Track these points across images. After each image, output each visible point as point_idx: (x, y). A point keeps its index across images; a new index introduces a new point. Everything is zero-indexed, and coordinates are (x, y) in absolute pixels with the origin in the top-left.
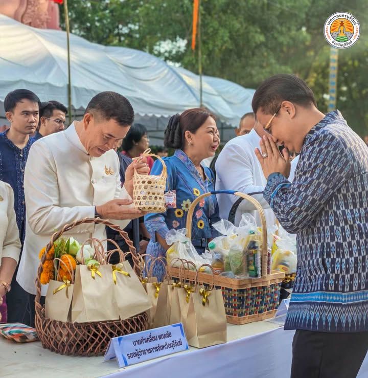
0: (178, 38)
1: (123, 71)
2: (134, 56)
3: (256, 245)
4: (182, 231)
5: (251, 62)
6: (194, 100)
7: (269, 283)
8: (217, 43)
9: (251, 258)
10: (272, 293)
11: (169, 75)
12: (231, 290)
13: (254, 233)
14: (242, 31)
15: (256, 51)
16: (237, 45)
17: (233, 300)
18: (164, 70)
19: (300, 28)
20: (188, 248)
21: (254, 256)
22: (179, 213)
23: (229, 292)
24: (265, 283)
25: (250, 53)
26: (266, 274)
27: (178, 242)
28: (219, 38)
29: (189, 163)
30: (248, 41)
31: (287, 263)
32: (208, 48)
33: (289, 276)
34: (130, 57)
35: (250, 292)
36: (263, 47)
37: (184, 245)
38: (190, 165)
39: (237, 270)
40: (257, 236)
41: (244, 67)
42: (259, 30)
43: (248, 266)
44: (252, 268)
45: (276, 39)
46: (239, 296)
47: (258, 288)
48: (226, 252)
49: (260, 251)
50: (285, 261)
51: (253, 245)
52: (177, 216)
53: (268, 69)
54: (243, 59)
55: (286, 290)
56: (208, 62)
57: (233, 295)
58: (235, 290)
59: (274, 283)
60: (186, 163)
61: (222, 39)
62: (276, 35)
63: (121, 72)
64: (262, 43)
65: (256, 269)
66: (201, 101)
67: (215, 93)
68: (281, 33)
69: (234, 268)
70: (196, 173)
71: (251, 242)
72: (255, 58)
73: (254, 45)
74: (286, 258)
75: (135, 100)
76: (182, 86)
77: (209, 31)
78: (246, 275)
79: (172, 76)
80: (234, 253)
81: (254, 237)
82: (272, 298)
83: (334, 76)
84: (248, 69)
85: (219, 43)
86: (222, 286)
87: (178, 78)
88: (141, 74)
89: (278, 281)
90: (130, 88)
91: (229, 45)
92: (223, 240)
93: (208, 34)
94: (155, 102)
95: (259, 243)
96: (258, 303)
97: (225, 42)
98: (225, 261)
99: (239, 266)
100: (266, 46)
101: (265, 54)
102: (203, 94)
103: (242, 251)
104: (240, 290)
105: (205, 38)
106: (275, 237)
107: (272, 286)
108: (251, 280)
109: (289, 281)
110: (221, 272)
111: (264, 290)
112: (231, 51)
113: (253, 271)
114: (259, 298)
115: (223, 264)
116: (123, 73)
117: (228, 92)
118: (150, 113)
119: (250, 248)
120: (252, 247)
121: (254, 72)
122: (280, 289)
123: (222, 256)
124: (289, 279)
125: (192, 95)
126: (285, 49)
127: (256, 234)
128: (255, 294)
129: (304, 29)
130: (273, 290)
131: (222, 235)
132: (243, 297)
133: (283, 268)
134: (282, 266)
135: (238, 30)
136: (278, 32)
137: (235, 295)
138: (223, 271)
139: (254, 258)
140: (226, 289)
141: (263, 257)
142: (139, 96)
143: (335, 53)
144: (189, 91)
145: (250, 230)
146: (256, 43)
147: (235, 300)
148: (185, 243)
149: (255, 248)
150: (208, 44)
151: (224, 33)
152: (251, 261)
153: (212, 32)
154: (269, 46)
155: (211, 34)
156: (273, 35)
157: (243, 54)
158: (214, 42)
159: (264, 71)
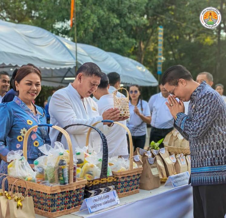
0: (65, 20)
1: (26, 40)
2: (34, 30)
3: (64, 162)
4: (19, 152)
5: (111, 36)
6: (72, 58)
7: (75, 188)
8: (89, 24)
9: (61, 172)
10: (77, 194)
11: (57, 43)
12: (47, 194)
13: (62, 154)
14: (105, 16)
15: (115, 29)
16: (102, 25)
17: (48, 201)
18: (53, 39)
19: (143, 16)
20: (22, 164)
21: (63, 170)
22: (20, 138)
23: (45, 196)
24: (72, 188)
25: (111, 30)
26: (72, 182)
27: (16, 159)
28: (91, 20)
29: (23, 105)
30: (109, 23)
31: (91, 173)
32: (84, 27)
33: (91, 182)
34: (31, 31)
35: (60, 195)
36: (119, 26)
37: (20, 161)
38: (24, 106)
39: (51, 180)
40: (65, 156)
41: (107, 39)
42: (116, 16)
43: (59, 177)
44: (62, 178)
45: (126, 22)
46: (51, 198)
47: (66, 192)
48: (45, 167)
49: (67, 166)
50: (90, 171)
51: (62, 163)
52: (19, 140)
53: (121, 40)
54: (106, 34)
55: (89, 191)
56: (84, 35)
57: (48, 198)
58: (49, 194)
59: (79, 188)
60: (21, 105)
61: (93, 21)
62: (127, 19)
63: (24, 40)
64: (118, 25)
65: (64, 179)
66: (76, 59)
67: (86, 54)
68: (130, 18)
69: (49, 179)
70: (28, 110)
71: (60, 160)
72: (114, 33)
73: (113, 25)
74: (91, 169)
75: (33, 58)
76: (64, 50)
77: (85, 16)
78: (57, 183)
79: (58, 43)
80: (49, 169)
81: (62, 157)
82: (77, 198)
83: (161, 45)
84: (110, 40)
85: (91, 23)
86: (41, 191)
87: (62, 45)
88: (37, 42)
89: (82, 186)
90: (29, 50)
91: (98, 25)
92: (45, 158)
93: (84, 18)
94: (46, 60)
95: (66, 161)
96: (66, 202)
97: (95, 23)
98: (45, 173)
99: (52, 177)
100: (121, 26)
101: (120, 31)
102: (78, 55)
103: (53, 167)
104: (52, 194)
105: (82, 20)
106: (85, 154)
107: (77, 190)
108: (60, 186)
109: (91, 185)
110: (42, 181)
111: (71, 193)
112: (99, 28)
113: (62, 180)
114: (67, 199)
115: (43, 175)
116: (25, 41)
117: (95, 54)
118: (42, 66)
119: (60, 165)
120: (61, 164)
121: (113, 42)
122: (83, 191)
123: (43, 170)
124: (91, 184)
125: (71, 56)
126: (134, 28)
127: (64, 155)
128: (64, 196)
129: (146, 17)
130: (78, 193)
131: (45, 155)
132: (55, 199)
133: (88, 176)
134: (88, 175)
135: (103, 16)
136: (128, 18)
137: (49, 197)
138: (44, 180)
139: (63, 172)
140: (43, 193)
141: (70, 170)
142: (35, 56)
143: (161, 31)
144: (69, 53)
145: (60, 152)
146: (114, 24)
147: (49, 201)
148: (21, 160)
149: (63, 164)
150: (84, 24)
151: (94, 18)
152: (61, 173)
153: (87, 16)
154: (123, 26)
155: (86, 18)
156: (125, 20)
157: (106, 30)
158: (88, 23)
159: (119, 41)
